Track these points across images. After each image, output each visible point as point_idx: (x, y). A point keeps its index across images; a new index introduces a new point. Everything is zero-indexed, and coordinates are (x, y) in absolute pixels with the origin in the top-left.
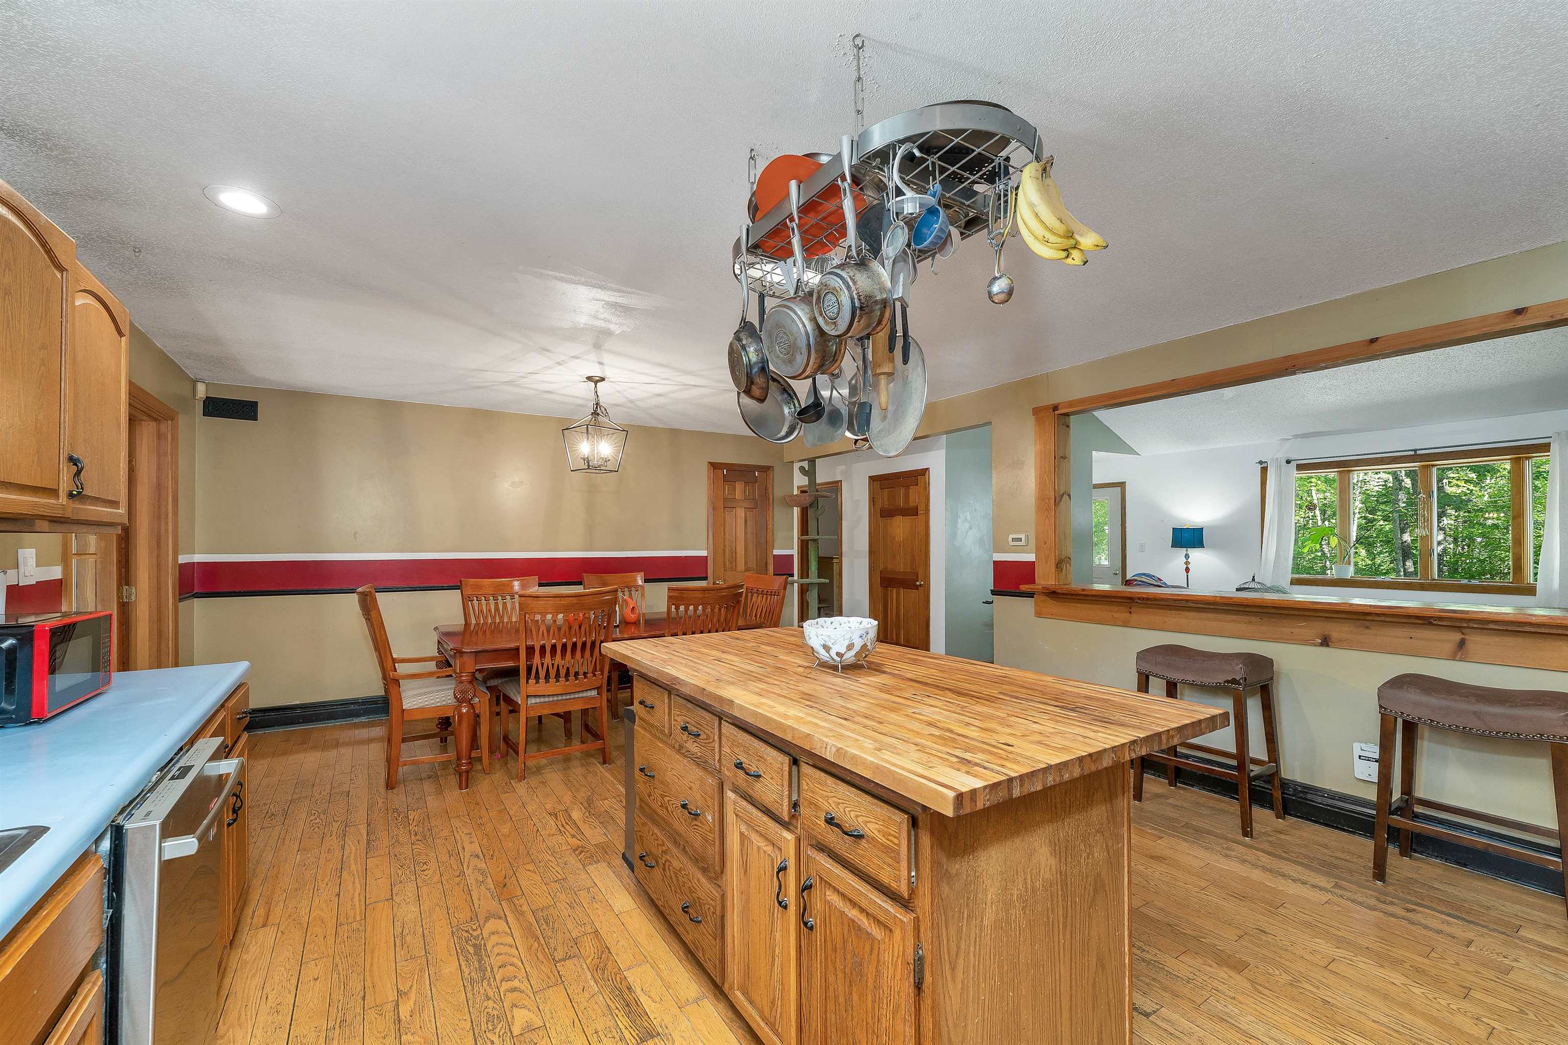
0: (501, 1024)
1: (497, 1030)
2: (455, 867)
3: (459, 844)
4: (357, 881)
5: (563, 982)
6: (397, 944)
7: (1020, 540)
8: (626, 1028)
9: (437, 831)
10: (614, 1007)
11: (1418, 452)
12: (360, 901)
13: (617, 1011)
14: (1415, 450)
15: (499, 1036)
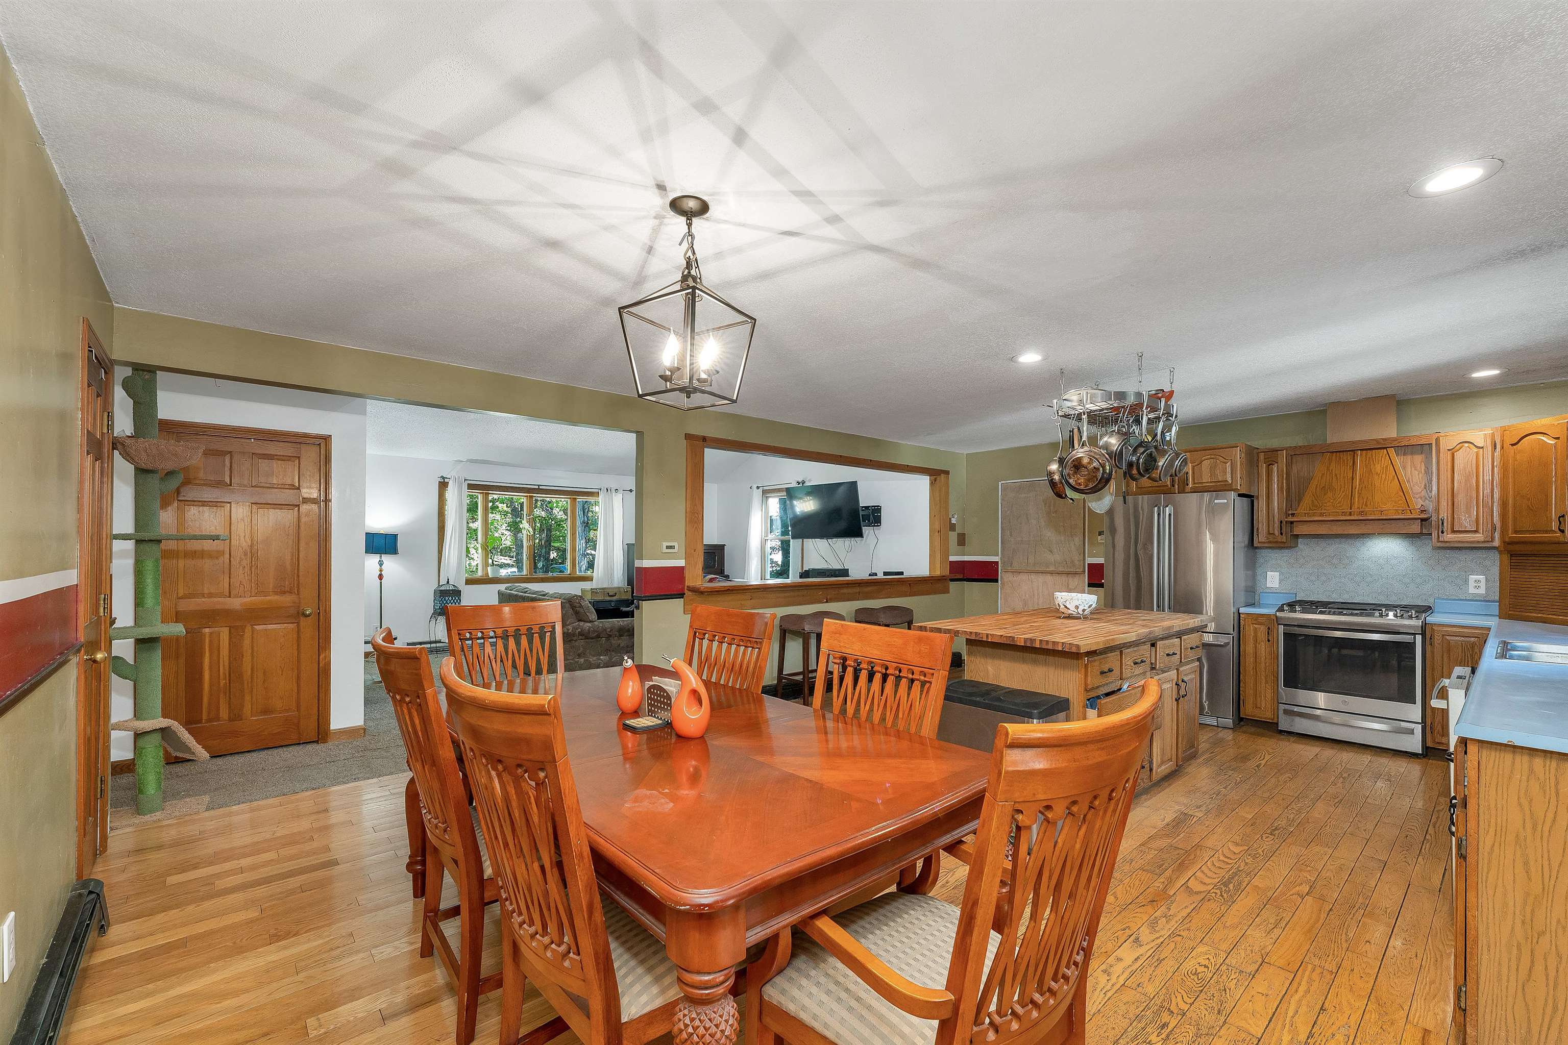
2: (1172, 945)
3: (1134, 968)
4: (1290, 1013)
6: (1285, 923)
7: (668, 547)
8: (1192, 820)
9: (1133, 1007)
11: (540, 487)
12: (1299, 984)
13: (1187, 825)
14: (539, 486)
15: (1257, 851)
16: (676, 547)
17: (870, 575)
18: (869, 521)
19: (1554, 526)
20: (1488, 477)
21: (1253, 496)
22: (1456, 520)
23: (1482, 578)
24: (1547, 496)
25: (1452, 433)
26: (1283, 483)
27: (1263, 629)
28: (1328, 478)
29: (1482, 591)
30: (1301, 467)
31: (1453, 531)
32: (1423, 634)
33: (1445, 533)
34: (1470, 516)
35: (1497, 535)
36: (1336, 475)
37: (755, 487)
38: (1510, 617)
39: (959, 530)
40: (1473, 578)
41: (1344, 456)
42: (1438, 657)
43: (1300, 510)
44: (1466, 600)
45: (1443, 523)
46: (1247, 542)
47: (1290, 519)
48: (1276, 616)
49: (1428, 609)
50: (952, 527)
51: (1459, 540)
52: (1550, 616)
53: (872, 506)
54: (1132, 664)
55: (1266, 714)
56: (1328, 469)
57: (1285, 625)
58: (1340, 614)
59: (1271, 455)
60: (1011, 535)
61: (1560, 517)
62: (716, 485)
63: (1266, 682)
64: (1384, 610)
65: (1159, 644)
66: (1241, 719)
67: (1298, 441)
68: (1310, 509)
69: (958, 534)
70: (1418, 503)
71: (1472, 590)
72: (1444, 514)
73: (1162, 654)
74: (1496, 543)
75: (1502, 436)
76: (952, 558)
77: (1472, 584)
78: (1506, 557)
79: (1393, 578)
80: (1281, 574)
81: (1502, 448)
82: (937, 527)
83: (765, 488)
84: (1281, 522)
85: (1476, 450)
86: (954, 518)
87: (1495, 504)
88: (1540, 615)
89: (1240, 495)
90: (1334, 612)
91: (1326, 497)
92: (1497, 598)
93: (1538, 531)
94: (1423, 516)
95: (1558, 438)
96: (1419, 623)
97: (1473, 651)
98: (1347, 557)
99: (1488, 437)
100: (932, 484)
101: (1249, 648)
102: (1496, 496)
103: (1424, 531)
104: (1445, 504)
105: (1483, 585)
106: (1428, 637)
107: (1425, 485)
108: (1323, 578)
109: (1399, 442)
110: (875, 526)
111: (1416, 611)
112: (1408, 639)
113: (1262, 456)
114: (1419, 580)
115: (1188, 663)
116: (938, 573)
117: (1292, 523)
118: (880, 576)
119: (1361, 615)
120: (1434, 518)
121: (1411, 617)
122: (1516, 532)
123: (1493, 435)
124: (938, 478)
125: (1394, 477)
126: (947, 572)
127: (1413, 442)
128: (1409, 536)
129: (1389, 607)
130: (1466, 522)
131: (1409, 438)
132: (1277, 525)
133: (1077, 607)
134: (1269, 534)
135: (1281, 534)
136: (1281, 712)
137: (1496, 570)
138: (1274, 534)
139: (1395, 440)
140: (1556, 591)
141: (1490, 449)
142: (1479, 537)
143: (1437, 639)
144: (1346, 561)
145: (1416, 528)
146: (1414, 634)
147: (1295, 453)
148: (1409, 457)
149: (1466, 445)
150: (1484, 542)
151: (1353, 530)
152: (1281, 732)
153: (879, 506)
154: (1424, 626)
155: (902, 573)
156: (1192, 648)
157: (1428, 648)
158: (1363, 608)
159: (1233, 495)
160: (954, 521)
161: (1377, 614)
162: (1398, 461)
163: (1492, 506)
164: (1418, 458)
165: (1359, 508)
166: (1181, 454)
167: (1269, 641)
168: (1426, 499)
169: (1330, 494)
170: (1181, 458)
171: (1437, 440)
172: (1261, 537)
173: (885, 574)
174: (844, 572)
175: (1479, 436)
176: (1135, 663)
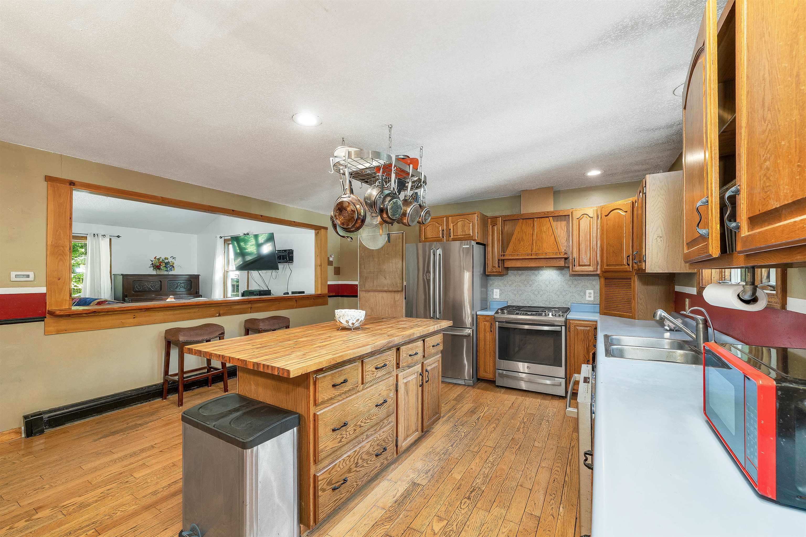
0: (447, 530)
1: (451, 529)
5: (408, 528)
7: (28, 276)
8: (417, 491)
10: (410, 500)
13: (411, 498)
15: (452, 525)
16: (31, 274)
17: (284, 294)
18: (286, 259)
19: (625, 262)
20: (595, 235)
21: (485, 244)
22: (581, 259)
23: (592, 291)
24: (622, 245)
25: (579, 209)
26: (500, 237)
27: (488, 324)
28: (521, 234)
29: (592, 299)
30: (508, 228)
31: (580, 265)
32: (566, 326)
33: (576, 266)
34: (587, 257)
35: (599, 267)
36: (525, 232)
37: (218, 236)
38: (605, 314)
39: (335, 265)
40: (588, 291)
41: (530, 222)
42: (572, 339)
43: (507, 252)
44: (585, 304)
45: (574, 261)
46: (482, 272)
47: (503, 258)
48: (494, 317)
49: (566, 310)
50: (330, 263)
51: (582, 270)
52: (623, 313)
53: (288, 250)
54: (374, 369)
55: (489, 376)
56: (521, 229)
57: (499, 322)
58: (526, 314)
59: (494, 219)
60: (364, 268)
61: (628, 257)
62: (196, 236)
63: (490, 356)
64: (547, 311)
65: (403, 348)
66: (478, 379)
67: (507, 212)
68: (512, 252)
69: (335, 268)
70: (563, 249)
71: (588, 298)
72: (575, 255)
73: (405, 355)
74: (599, 272)
75: (601, 211)
76: (329, 283)
77: (587, 295)
78: (603, 280)
79: (552, 292)
80: (501, 290)
81: (601, 218)
82: (319, 263)
83: (226, 238)
84: (499, 260)
85: (589, 219)
86: (331, 257)
87: (598, 250)
88: (618, 313)
89: (477, 243)
90: (523, 313)
91: (520, 244)
92: (598, 303)
93: (617, 265)
94: (565, 256)
95: (626, 212)
96: (563, 319)
97: (589, 334)
98: (531, 280)
99: (595, 211)
100: (316, 235)
101: (481, 336)
102: (599, 245)
103: (566, 265)
104: (576, 250)
105: (592, 295)
106: (568, 327)
107: (567, 239)
108: (520, 293)
109: (555, 214)
110: (289, 262)
111: (562, 312)
112: (558, 328)
113: (489, 220)
114: (564, 293)
115: (431, 356)
116: (319, 292)
117: (504, 260)
118: (290, 294)
119: (536, 315)
120: (571, 258)
121: (560, 316)
122: (607, 265)
123: (597, 210)
124: (320, 232)
125: (552, 233)
126: (326, 291)
127: (561, 214)
128: (560, 268)
129: (550, 309)
130: (585, 260)
131: (559, 211)
132: (497, 262)
133: (347, 322)
134: (493, 267)
135: (499, 267)
136: (497, 375)
137: (598, 287)
138: (495, 267)
139: (552, 212)
140: (626, 299)
141: (596, 218)
142: (591, 268)
143: (572, 329)
144: (530, 283)
145: (562, 263)
146: (561, 326)
147: (506, 220)
148: (559, 223)
149: (585, 216)
150: (593, 271)
151: (533, 264)
152: (498, 386)
153: (292, 250)
154: (566, 319)
155: (303, 292)
156: (433, 346)
157: (568, 333)
158: (537, 310)
159: (473, 243)
160: (331, 259)
161: (544, 314)
162: (554, 224)
163: (597, 251)
164: (564, 223)
165: (535, 252)
166: (426, 207)
167: (491, 331)
168: (567, 247)
169: (522, 243)
170: (426, 210)
171: (572, 213)
172: (489, 269)
173: (293, 293)
174: (268, 292)
175: (591, 212)
176: (376, 368)
